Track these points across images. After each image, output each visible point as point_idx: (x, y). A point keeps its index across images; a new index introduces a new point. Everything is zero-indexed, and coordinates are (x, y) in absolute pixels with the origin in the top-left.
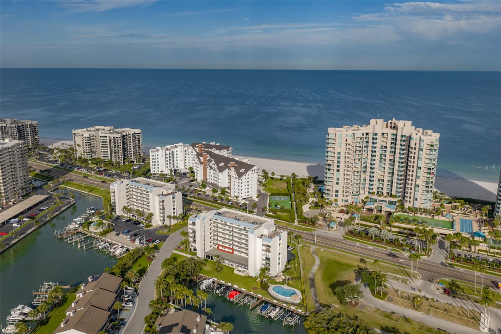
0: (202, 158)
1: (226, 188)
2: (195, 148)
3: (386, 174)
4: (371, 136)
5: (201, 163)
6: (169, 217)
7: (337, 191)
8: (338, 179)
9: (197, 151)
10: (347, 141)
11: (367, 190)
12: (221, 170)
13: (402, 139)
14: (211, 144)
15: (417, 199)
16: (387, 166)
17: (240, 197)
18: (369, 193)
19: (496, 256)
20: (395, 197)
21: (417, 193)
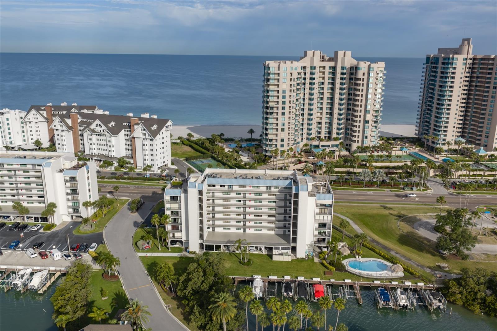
0: (69, 121)
1: (127, 157)
2: (41, 112)
3: (324, 115)
4: (308, 70)
5: (70, 128)
6: (86, 204)
7: (282, 140)
8: (283, 125)
9: (45, 115)
10: (291, 75)
11: (305, 136)
12: (114, 132)
13: (343, 71)
14: (62, 104)
15: (366, 137)
16: (325, 106)
17: (155, 165)
18: (308, 139)
19: (477, 178)
20: (336, 139)
21: (367, 130)
